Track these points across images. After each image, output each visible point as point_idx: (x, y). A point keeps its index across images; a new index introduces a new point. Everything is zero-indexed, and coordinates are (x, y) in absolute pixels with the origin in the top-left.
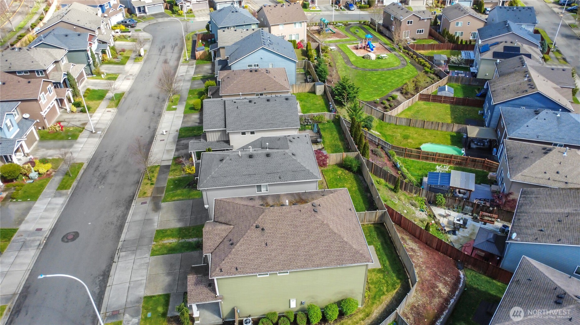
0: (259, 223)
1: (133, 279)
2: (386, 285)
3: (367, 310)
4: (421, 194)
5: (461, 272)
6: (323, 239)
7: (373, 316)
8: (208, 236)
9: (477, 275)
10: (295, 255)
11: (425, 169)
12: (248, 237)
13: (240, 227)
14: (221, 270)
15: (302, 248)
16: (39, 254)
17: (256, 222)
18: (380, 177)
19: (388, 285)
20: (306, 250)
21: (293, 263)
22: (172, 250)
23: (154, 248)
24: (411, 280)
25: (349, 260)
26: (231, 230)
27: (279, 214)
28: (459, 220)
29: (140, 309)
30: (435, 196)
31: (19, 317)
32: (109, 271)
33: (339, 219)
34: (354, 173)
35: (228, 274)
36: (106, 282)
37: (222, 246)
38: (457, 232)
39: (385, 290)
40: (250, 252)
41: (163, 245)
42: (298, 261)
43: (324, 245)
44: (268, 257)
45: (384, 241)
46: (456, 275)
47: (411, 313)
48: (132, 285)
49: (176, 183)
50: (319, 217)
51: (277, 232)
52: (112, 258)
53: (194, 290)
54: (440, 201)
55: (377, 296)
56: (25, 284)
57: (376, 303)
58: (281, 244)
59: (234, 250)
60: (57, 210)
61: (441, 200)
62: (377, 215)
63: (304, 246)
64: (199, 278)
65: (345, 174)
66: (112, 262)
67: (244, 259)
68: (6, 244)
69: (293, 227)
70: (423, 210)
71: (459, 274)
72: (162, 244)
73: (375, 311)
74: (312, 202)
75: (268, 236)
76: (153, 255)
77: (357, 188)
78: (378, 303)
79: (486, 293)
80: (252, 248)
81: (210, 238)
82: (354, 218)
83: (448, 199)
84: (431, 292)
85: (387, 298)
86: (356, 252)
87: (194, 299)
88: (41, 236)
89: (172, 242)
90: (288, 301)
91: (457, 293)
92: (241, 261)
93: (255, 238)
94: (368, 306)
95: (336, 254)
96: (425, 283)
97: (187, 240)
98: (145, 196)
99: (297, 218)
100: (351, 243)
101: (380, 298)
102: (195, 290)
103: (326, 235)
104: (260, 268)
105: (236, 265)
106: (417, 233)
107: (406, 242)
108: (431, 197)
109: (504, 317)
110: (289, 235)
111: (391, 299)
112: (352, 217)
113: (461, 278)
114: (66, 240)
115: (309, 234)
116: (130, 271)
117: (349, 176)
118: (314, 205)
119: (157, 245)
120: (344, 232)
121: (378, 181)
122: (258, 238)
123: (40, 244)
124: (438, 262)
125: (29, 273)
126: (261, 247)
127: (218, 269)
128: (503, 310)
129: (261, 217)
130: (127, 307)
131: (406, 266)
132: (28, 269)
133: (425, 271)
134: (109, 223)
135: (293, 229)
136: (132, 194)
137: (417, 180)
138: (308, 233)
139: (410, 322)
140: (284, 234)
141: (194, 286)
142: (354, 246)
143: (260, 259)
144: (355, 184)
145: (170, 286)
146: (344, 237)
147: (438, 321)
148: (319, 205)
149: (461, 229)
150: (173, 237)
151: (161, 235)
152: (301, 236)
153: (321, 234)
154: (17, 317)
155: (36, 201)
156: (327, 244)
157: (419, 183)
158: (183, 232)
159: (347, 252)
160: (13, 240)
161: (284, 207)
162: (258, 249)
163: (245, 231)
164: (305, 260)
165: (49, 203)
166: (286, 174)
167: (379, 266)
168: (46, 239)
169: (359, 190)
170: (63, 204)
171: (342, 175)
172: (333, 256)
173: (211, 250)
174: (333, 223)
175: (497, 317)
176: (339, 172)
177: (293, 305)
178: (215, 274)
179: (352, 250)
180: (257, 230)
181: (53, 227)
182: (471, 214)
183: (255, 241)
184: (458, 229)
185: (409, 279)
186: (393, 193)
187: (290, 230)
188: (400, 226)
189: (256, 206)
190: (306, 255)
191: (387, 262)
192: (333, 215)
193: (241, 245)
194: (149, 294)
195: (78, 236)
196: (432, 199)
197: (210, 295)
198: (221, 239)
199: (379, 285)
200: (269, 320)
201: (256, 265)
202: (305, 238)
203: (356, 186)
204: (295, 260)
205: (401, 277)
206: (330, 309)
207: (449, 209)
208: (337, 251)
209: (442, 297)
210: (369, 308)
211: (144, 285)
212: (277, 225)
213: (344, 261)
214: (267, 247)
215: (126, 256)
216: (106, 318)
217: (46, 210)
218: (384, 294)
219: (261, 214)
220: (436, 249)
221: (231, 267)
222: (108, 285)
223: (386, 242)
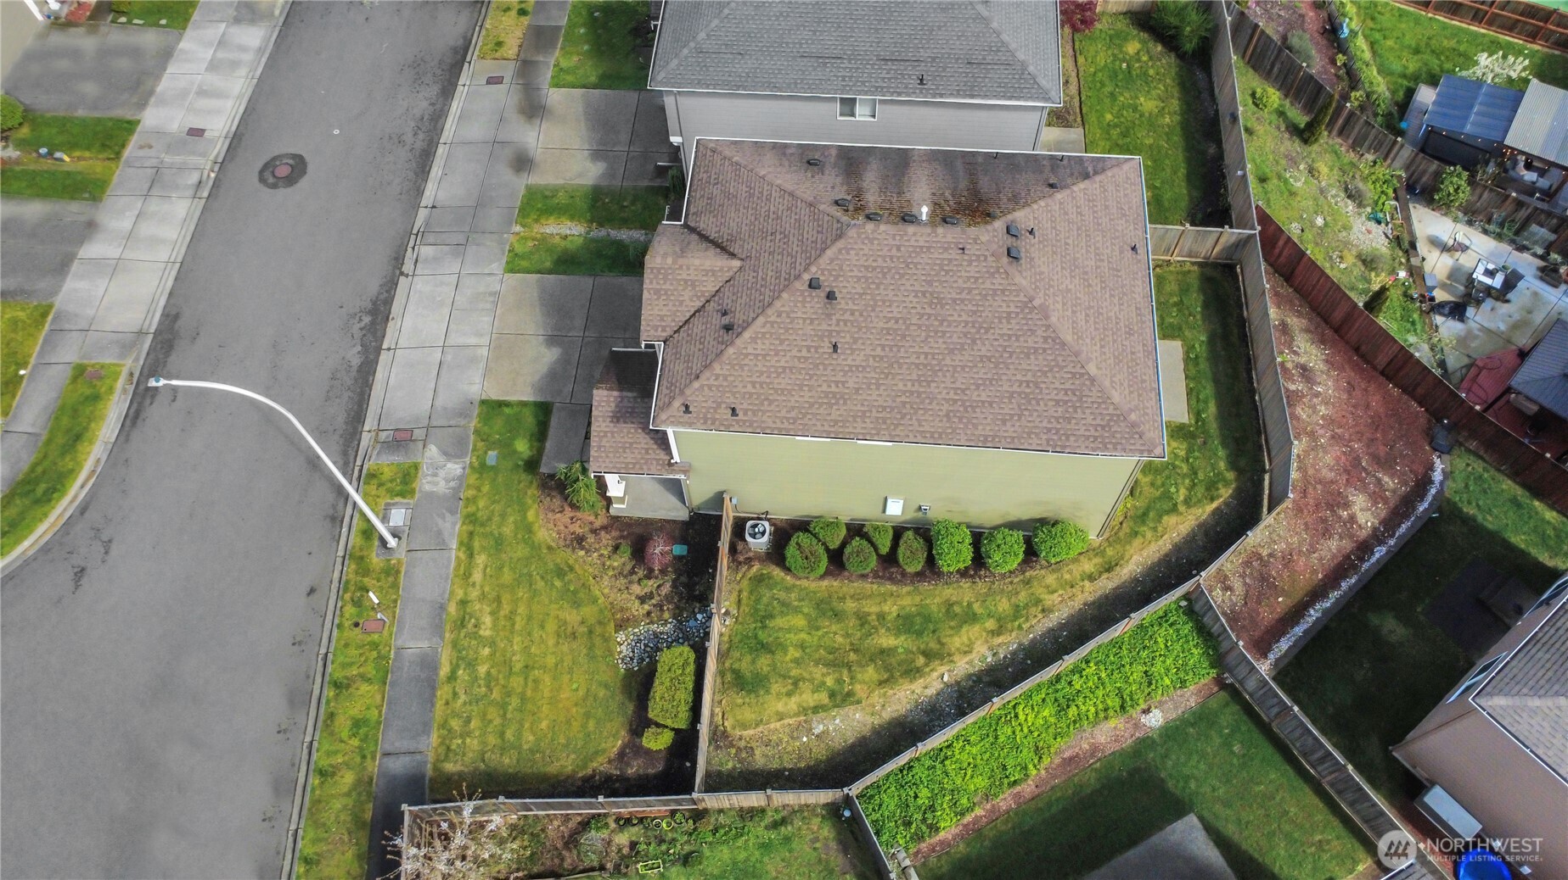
0: (823, 274)
1: (450, 342)
2: (1187, 481)
3: (1110, 552)
4: (1392, 155)
5: (1438, 462)
6: (1018, 358)
7: (1125, 571)
8: (658, 283)
9: (1486, 475)
10: (919, 394)
11: (1433, 52)
12: (779, 316)
13: (760, 274)
14: (687, 407)
15: (945, 376)
16: (198, 213)
17: (813, 269)
18: (1267, 75)
19: (1194, 485)
20: (958, 385)
21: (911, 419)
22: (566, 263)
23: (516, 245)
24: (1271, 478)
25: (1087, 438)
26: (731, 273)
27: (890, 250)
28: (1490, 273)
29: (468, 436)
30: (1437, 175)
31: (154, 405)
32: (389, 302)
33: (1090, 285)
34: (1181, 56)
35: (705, 423)
36: (379, 334)
37: (697, 326)
38: (1470, 312)
39: (1182, 498)
40: (782, 364)
41: (544, 239)
42: (927, 417)
43: (1019, 377)
44: (834, 389)
45: (1219, 331)
46: (1421, 470)
47: (1243, 576)
48: (449, 357)
49: (596, 19)
50: (1022, 279)
51: (873, 310)
52: (396, 259)
53: (609, 435)
54: (1449, 194)
55: (1152, 514)
56: (165, 307)
57: (1144, 536)
58: (883, 354)
59: (731, 350)
60: (243, 71)
61: (1456, 190)
62: (1222, 240)
63: (955, 371)
64: (626, 403)
65: (1151, 58)
66: (398, 272)
67: (761, 384)
68: (110, 168)
69: (930, 304)
70: (1381, 215)
71: (1431, 468)
72: (539, 236)
73: (1135, 557)
74: (1010, 217)
75: (845, 322)
76: (511, 269)
77: (1177, 118)
78: (1149, 535)
79: (1495, 541)
80: (789, 354)
81: (666, 291)
82: (1140, 283)
83: (1478, 191)
84: (1324, 520)
85: (1180, 526)
86: (1118, 416)
87: (607, 460)
88: (204, 155)
89: (568, 232)
90: (882, 500)
91: (1403, 528)
92: (749, 388)
93: (801, 321)
94: (1118, 541)
95: (1051, 412)
96: (1315, 488)
97: (613, 233)
98: (498, 55)
99: (947, 272)
100: (1107, 383)
101: (1160, 522)
102: (613, 437)
103: (1031, 344)
104: (806, 421)
105: (732, 399)
106: (1338, 315)
107: (1290, 344)
108: (1424, 172)
109: (1535, 679)
110: (912, 328)
111: (1193, 530)
112: (1134, 279)
113: (1431, 482)
114: (271, 180)
115: (978, 332)
116: (446, 311)
117: (1161, 66)
118: (1013, 232)
119: (526, 239)
120: (1092, 339)
121: (1258, 96)
122: (811, 323)
123: (200, 182)
124: (1376, 424)
125: (174, 273)
126: (816, 352)
127: (677, 403)
128: (1540, 654)
129: (829, 253)
130: (434, 423)
131: (1269, 431)
132: (172, 260)
133: (1326, 452)
134: (390, 138)
135: (928, 310)
136: (460, 42)
137: (1393, 93)
138: (974, 330)
139: (1231, 600)
140: (897, 322)
141: (612, 422)
142: (1116, 397)
143: (810, 391)
144: (1175, 104)
145: (554, 377)
146: (1089, 360)
147: (1318, 607)
148: (1031, 232)
149: (1488, 304)
150: (572, 218)
151: (540, 206)
152: (951, 337)
153: (1017, 340)
154: (151, 403)
155: (184, 29)
156: (1029, 377)
157: (1397, 104)
158: (604, 203)
159: (1088, 411)
160: (128, 157)
161: (911, 229)
162: (806, 358)
163: (774, 291)
164: (947, 415)
165: (222, 43)
166: (944, 70)
167: (1183, 417)
168: (216, 169)
169: (1182, 129)
170: (260, 51)
171: (1139, 60)
172: (1039, 416)
173: (664, 330)
174: (1064, 304)
175: (1510, 676)
176: (1132, 47)
177: (895, 509)
178: (668, 418)
179: (1107, 409)
180: (810, 295)
181: (234, 128)
182: (1540, 251)
183: (800, 332)
184: (1479, 303)
185: (1264, 471)
186: (1296, 146)
187: (919, 310)
188: (1287, 280)
189: (822, 207)
190: (955, 401)
191: (1212, 408)
192: (1072, 271)
193: (757, 338)
194: (495, 395)
195: (305, 173)
196: (1424, 179)
197: (653, 456)
198: (698, 298)
199: (1168, 477)
200: (820, 541)
201: (793, 408)
202: (962, 345)
203: (1177, 108)
204: (916, 413)
205: (1242, 463)
206: (998, 546)
207: (1470, 223)
208: (1057, 402)
209: (1351, 536)
210: (1118, 546)
211: (482, 365)
212: (878, 288)
213: (1072, 438)
214: (835, 356)
215: (436, 260)
216: (379, 446)
217: (213, 66)
218: (1174, 509)
219: (834, 241)
220: (1382, 373)
221: (719, 405)
222: (385, 346)
223: (1225, 337)
